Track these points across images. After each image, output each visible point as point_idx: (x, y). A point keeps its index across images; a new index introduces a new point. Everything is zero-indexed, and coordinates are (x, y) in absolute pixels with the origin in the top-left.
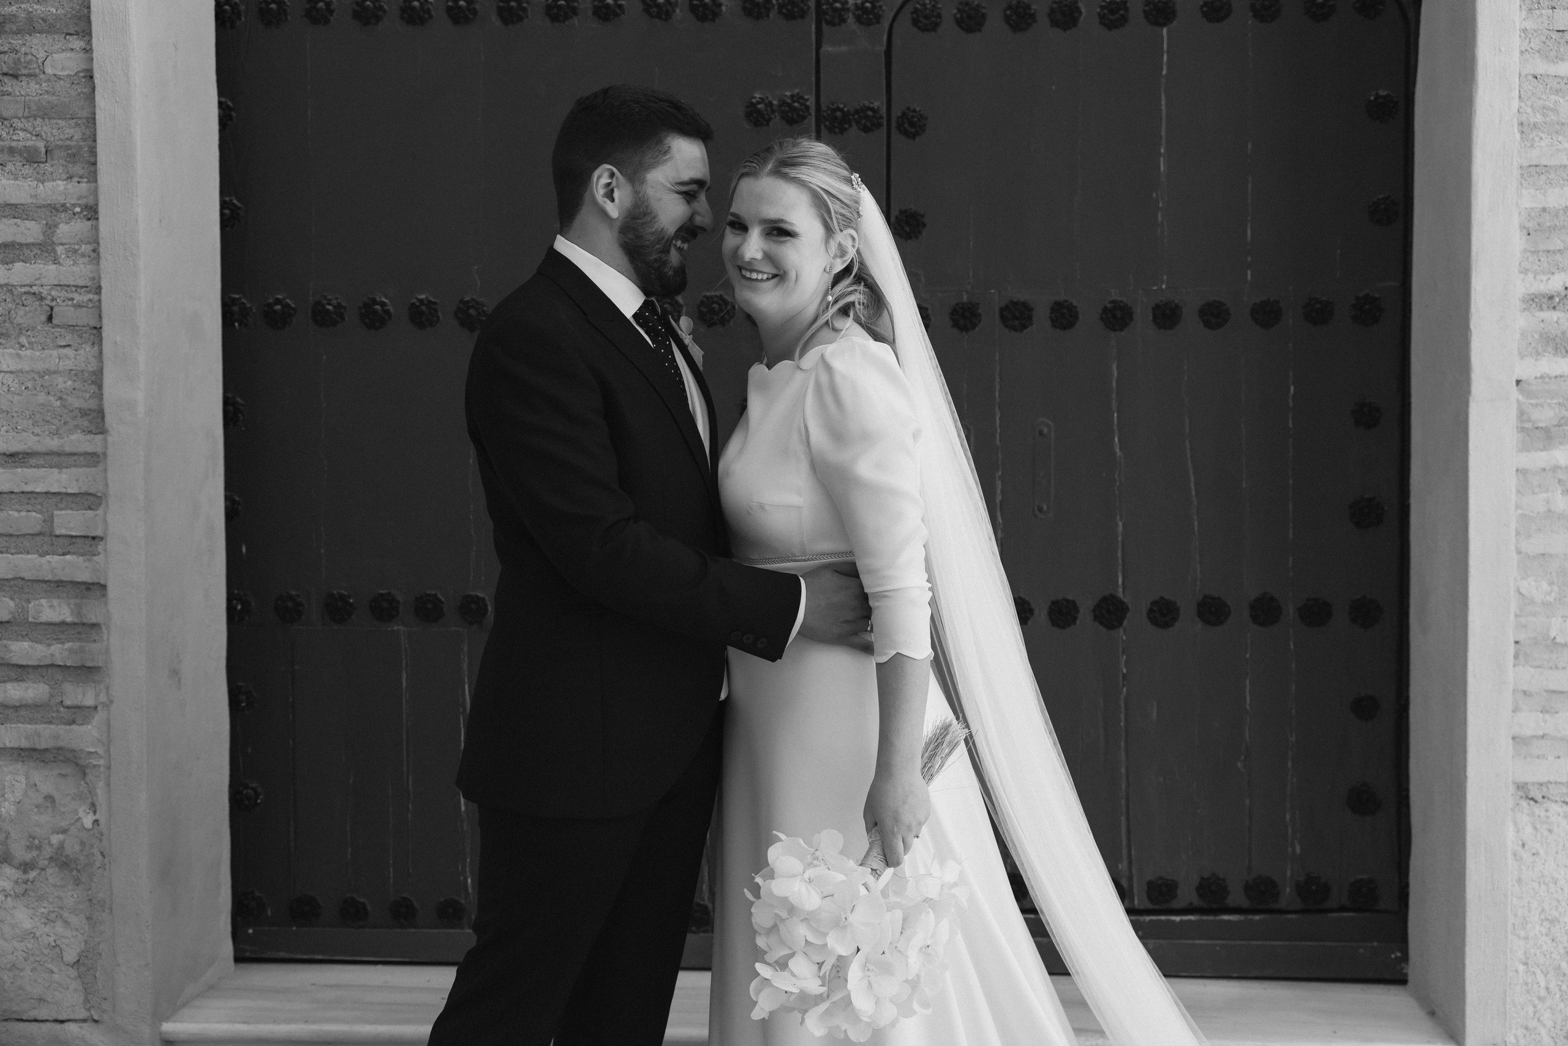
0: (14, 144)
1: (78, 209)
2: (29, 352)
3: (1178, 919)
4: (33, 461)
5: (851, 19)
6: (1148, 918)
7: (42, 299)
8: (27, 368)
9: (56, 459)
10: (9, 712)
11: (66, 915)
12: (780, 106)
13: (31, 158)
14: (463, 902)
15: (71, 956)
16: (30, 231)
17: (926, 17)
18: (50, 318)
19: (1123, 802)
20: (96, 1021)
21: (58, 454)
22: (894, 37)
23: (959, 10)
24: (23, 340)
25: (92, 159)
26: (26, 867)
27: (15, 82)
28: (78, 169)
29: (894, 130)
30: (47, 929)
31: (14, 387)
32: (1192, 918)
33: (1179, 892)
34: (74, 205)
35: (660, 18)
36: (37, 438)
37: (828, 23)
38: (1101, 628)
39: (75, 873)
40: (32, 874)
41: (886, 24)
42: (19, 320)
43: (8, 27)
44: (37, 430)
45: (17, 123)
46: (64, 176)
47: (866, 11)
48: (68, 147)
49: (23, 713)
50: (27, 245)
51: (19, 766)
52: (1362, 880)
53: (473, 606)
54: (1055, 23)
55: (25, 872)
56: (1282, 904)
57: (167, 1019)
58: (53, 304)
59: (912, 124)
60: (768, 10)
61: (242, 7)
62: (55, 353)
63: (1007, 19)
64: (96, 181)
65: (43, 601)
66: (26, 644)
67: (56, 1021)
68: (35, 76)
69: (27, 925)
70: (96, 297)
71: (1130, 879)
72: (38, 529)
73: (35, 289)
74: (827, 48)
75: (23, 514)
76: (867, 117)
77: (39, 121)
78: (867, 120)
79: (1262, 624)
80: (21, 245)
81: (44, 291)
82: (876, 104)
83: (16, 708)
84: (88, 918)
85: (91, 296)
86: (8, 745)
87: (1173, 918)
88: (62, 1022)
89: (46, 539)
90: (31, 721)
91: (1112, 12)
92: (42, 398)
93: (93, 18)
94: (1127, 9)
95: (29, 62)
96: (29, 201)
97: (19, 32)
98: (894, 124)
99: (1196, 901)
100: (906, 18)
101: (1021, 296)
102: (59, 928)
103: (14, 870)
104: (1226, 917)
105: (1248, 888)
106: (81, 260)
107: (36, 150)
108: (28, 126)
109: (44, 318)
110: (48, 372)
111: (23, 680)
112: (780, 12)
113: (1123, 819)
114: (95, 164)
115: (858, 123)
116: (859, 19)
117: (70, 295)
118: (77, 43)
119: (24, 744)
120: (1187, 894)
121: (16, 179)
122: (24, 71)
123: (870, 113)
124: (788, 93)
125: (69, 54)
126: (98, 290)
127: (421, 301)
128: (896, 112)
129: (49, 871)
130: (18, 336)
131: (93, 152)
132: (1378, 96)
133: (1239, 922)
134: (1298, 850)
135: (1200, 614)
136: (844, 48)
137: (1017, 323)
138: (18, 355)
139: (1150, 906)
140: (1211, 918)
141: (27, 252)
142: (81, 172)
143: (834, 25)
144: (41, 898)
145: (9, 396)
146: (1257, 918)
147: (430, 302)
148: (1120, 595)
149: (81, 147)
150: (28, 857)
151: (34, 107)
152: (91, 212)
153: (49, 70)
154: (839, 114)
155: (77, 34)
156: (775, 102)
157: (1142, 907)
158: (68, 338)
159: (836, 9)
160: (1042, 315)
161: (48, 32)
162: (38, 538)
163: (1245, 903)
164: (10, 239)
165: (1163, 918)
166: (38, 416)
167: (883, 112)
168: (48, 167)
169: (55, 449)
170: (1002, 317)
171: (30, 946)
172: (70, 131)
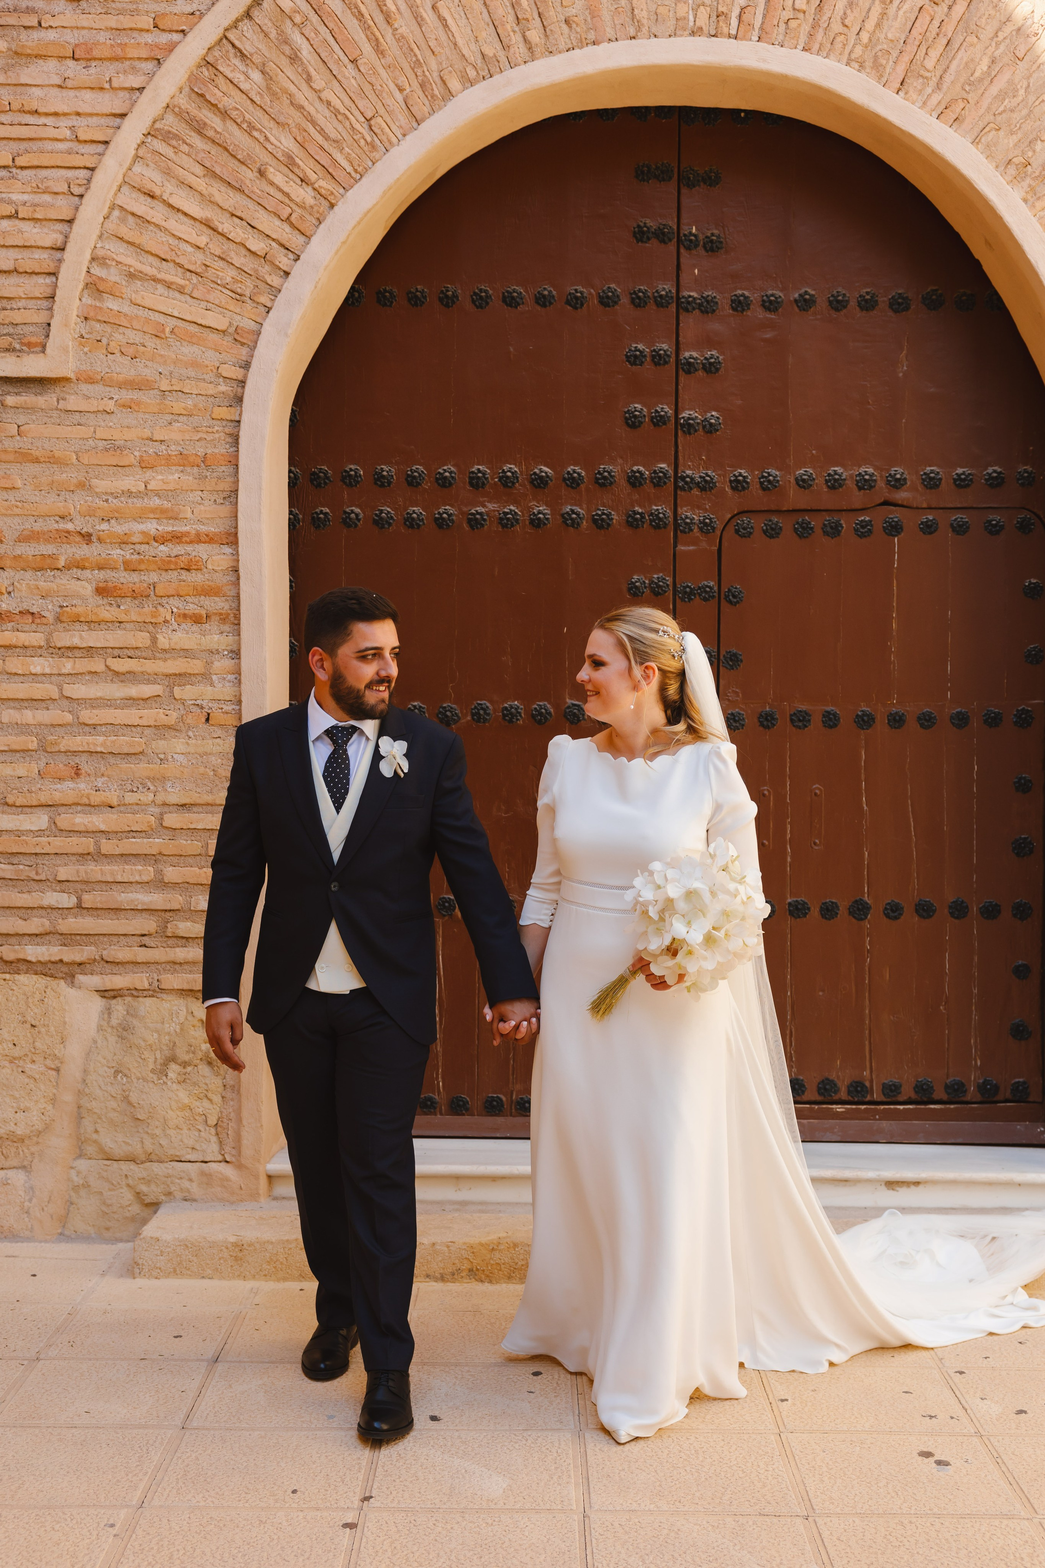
0: (186, 612)
1: (226, 653)
2: (194, 741)
3: (901, 1107)
4: (195, 809)
5: (696, 530)
6: (882, 1107)
7: (202, 708)
8: (193, 751)
9: (210, 808)
10: (177, 967)
11: (210, 1095)
12: (650, 584)
13: (197, 620)
14: (437, 1097)
15: (212, 1121)
16: (196, 666)
17: (744, 529)
18: (207, 720)
19: (867, 1032)
20: (227, 1162)
21: (212, 805)
22: (723, 540)
23: (765, 525)
24: (190, 734)
25: (236, 622)
26: (185, 1064)
27: (188, 573)
28: (226, 628)
29: (723, 601)
30: (198, 1103)
31: (185, 762)
32: (911, 1107)
33: (902, 1089)
34: (224, 650)
35: (573, 527)
36: (198, 795)
37: (683, 532)
38: (854, 920)
39: (215, 1068)
40: (189, 1069)
41: (718, 533)
42: (189, 721)
43: (184, 539)
44: (199, 790)
45: (188, 599)
46: (218, 632)
47: (706, 524)
48: (221, 614)
49: (186, 967)
50: (194, 674)
51: (182, 1001)
52: (1019, 1082)
53: (447, 904)
54: (826, 533)
55: (184, 1068)
56: (968, 1098)
57: (268, 1162)
58: (209, 711)
59: (734, 596)
60: (643, 523)
61: (301, 516)
62: (210, 742)
63: (796, 530)
64: (239, 635)
65: (200, 897)
66: (189, 924)
67: (202, 1162)
68: (201, 570)
69: (186, 1101)
70: (238, 707)
71: (871, 1081)
72: (198, 852)
73: (198, 702)
74: (681, 548)
75: (189, 842)
76: (706, 592)
77: (203, 597)
78: (705, 594)
79: (957, 918)
80: (190, 674)
81: (204, 704)
82: (712, 584)
83: (181, 964)
84: (223, 1097)
85: (234, 707)
86: (176, 987)
87: (898, 1107)
88: (206, 1162)
89: (203, 858)
90: (191, 972)
91: (863, 527)
92: (202, 770)
93: (240, 535)
94: (872, 526)
95: (198, 562)
96: (196, 647)
97: (191, 542)
98: (723, 596)
99: (913, 1096)
100: (731, 529)
101: (803, 707)
102: (206, 1103)
103: (178, 1067)
104: (932, 1106)
105: (947, 1087)
106: (227, 684)
107: (201, 616)
108: (196, 600)
109: (203, 720)
110: (206, 754)
111: (186, 947)
112: (651, 524)
113: (867, 1043)
114: (239, 624)
115: (700, 595)
116: (701, 529)
117: (221, 706)
118: (228, 550)
119: (186, 987)
120: (907, 1092)
121: (187, 633)
122: (194, 567)
123: (708, 589)
124: (656, 576)
125: (222, 557)
126: (239, 702)
127: (415, 706)
128: (725, 589)
129: (200, 1067)
130: (187, 731)
131: (237, 617)
132: (1030, 583)
133: (941, 1109)
134: (979, 1063)
135: (917, 911)
136: (691, 548)
137: (800, 724)
138: (188, 744)
139: (883, 1099)
140: (923, 1107)
141: (193, 679)
142: (228, 630)
143: (685, 533)
144: (195, 1084)
145: (182, 769)
146: (952, 1106)
147: (420, 707)
148: (866, 898)
149: (229, 614)
150: (186, 1058)
151: (199, 589)
152: (236, 654)
153: (210, 567)
154: (688, 589)
155: (228, 544)
156: (647, 582)
157: (879, 1100)
158: (219, 732)
159: (686, 524)
160: (817, 720)
161: (209, 543)
162: (198, 858)
163: (945, 1097)
164: (183, 671)
165: (892, 1107)
166: (199, 781)
167: (716, 588)
168: (207, 626)
169: (210, 802)
170: (792, 720)
171: (187, 1114)
172: (223, 604)
